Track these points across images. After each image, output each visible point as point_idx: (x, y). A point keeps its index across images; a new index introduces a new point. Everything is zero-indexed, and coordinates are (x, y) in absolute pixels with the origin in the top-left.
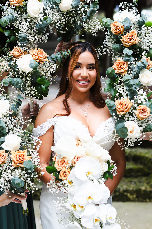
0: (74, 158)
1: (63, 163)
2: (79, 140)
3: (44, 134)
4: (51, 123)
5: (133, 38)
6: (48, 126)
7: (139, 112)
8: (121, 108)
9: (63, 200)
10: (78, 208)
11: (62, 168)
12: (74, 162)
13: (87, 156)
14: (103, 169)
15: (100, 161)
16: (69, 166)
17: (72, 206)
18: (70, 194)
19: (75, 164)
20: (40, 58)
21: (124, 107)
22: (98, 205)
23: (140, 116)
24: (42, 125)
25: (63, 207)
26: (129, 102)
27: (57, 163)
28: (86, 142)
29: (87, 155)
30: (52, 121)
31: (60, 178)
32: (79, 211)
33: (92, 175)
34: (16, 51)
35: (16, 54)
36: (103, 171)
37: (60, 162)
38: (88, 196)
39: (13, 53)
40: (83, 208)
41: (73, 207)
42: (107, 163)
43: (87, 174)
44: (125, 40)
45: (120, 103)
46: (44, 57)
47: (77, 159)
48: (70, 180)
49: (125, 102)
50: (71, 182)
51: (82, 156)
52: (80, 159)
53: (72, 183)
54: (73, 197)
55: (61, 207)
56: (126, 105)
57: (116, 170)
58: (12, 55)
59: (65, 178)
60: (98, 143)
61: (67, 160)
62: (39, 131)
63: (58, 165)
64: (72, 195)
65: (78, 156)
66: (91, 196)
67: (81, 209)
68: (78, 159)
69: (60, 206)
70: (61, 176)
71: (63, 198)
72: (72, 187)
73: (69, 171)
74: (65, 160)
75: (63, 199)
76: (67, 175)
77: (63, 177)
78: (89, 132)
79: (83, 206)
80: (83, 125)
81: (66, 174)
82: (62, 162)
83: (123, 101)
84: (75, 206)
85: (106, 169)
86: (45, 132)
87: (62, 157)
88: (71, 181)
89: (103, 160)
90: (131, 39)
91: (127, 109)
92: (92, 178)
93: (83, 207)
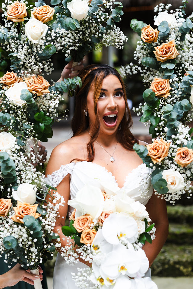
0: (101, 215)
1: (86, 222)
2: (105, 192)
3: (58, 185)
4: (66, 171)
5: (169, 51)
6: (63, 175)
7: (179, 158)
8: (156, 154)
9: (86, 272)
10: (106, 283)
11: (85, 228)
12: (101, 220)
13: (118, 213)
14: (139, 230)
15: (136, 219)
16: (94, 225)
17: (98, 279)
18: (95, 263)
19: (102, 223)
20: (38, 89)
21: (160, 151)
22: (133, 278)
23: (181, 162)
24: (54, 173)
25: (85, 281)
26: (164, 143)
27: (77, 221)
28: (114, 194)
29: (117, 211)
30: (67, 167)
31: (81, 242)
32: (107, 286)
33: (126, 238)
34: (8, 77)
35: (7, 81)
36: (139, 232)
37: (81, 220)
38: (120, 266)
39: (4, 79)
40: (114, 283)
41: (99, 281)
42: (144, 222)
43: (119, 236)
44: (160, 53)
45: (153, 148)
46: (43, 88)
47: (105, 216)
48: (95, 245)
49: (159, 144)
50: (97, 248)
51: (111, 212)
52: (109, 216)
53: (99, 248)
54: (99, 268)
55: (83, 282)
56: (161, 148)
57: (154, 232)
58: (3, 82)
59: (88, 242)
60: (130, 195)
61: (91, 218)
62: (50, 181)
63: (79, 224)
64: (98, 265)
65: (107, 212)
66: (124, 265)
67: (110, 284)
68: (107, 216)
69: (82, 280)
70: (83, 240)
71: (84, 269)
72: (99, 253)
73: (93, 232)
74: (88, 217)
75: (84, 271)
76: (92, 238)
77: (86, 240)
78: (116, 182)
79: (112, 280)
80: (108, 172)
81: (90, 236)
82: (84, 220)
83: (156, 145)
84: (101, 280)
85: (143, 230)
86: (58, 183)
87: (84, 214)
88: (97, 246)
89: (139, 218)
90: (167, 52)
91: (164, 153)
92: (126, 242)
93: (112, 282)
